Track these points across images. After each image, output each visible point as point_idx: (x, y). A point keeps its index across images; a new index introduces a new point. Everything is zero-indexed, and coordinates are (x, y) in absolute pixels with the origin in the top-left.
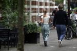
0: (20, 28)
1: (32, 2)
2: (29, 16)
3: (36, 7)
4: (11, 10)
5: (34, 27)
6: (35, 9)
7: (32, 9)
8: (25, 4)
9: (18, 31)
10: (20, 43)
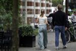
0: (14, 30)
1: (28, 2)
2: (24, 18)
3: (32, 7)
4: (5, 11)
5: (29, 29)
6: (31, 10)
7: (28, 10)
8: (20, 5)
9: (13, 34)
10: (14, 47)
